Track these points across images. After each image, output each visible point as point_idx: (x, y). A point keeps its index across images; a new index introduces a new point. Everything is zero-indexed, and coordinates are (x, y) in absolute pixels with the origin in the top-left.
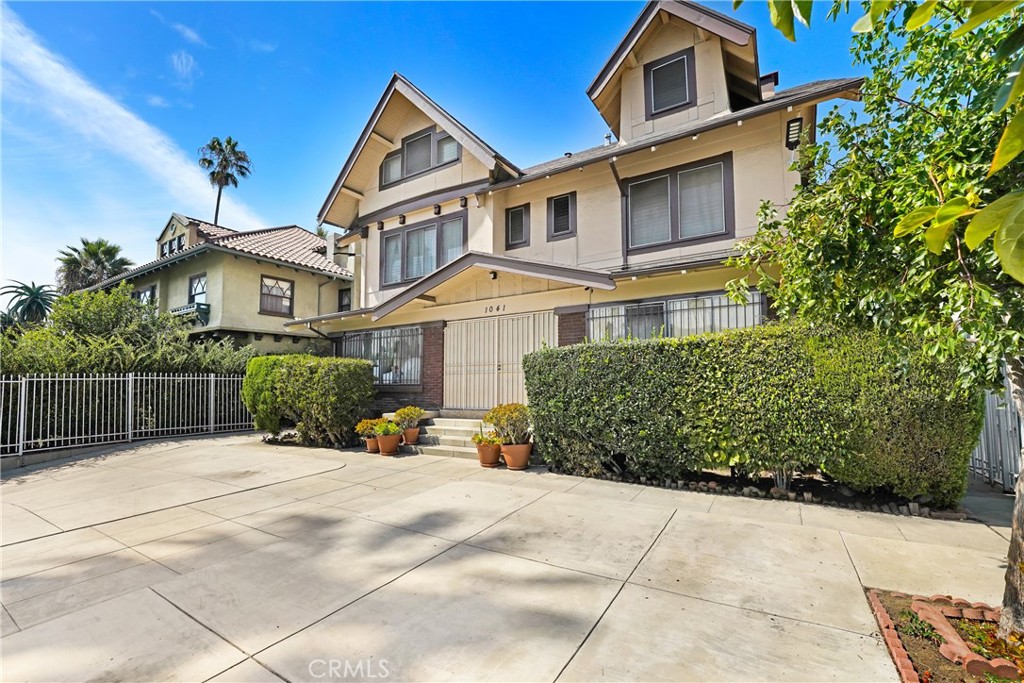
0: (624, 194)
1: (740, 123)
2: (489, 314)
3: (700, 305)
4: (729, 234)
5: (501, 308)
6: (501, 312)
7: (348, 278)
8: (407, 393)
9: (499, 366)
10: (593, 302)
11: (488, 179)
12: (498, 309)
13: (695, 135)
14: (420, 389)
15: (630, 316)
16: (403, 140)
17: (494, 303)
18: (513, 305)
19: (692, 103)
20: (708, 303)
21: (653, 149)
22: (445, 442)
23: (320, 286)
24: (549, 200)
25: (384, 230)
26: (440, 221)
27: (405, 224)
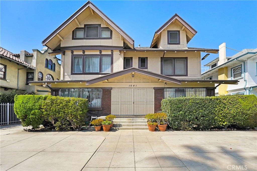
0: (161, 61)
1: (196, 51)
2: (130, 87)
3: (192, 90)
4: (187, 75)
5: (135, 86)
6: (135, 87)
7: (33, 68)
8: (94, 111)
9: (133, 102)
10: (166, 87)
11: (122, 47)
12: (134, 86)
13: (185, 51)
14: (101, 109)
15: (176, 91)
16: (85, 25)
17: (133, 84)
18: (139, 85)
19: (179, 44)
20: (194, 90)
21: (176, 52)
22: (124, 125)
23: (18, 69)
24: (139, 58)
25: (74, 54)
26: (101, 56)
27: (85, 54)
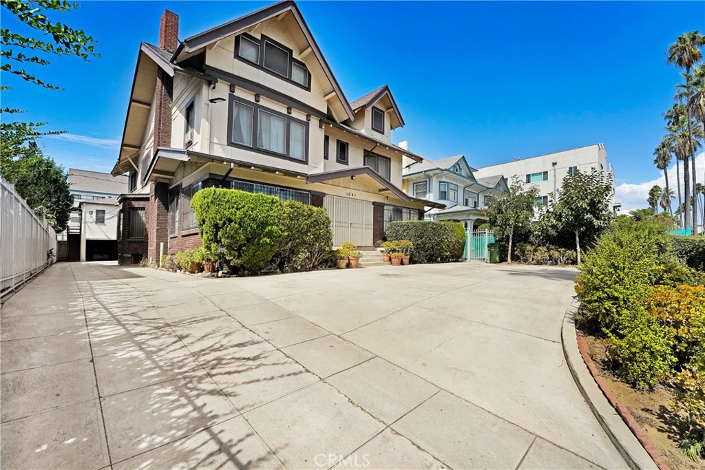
0: (365, 156)
2: (348, 196)
6: (353, 197)
9: (351, 224)
10: (386, 203)
11: (325, 114)
15: (394, 211)
16: (263, 36)
19: (383, 133)
24: (338, 141)
25: (234, 94)
26: (289, 120)
27: (258, 103)
